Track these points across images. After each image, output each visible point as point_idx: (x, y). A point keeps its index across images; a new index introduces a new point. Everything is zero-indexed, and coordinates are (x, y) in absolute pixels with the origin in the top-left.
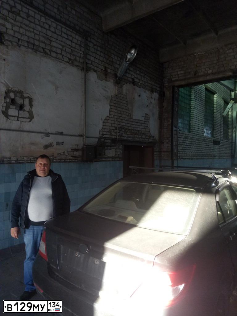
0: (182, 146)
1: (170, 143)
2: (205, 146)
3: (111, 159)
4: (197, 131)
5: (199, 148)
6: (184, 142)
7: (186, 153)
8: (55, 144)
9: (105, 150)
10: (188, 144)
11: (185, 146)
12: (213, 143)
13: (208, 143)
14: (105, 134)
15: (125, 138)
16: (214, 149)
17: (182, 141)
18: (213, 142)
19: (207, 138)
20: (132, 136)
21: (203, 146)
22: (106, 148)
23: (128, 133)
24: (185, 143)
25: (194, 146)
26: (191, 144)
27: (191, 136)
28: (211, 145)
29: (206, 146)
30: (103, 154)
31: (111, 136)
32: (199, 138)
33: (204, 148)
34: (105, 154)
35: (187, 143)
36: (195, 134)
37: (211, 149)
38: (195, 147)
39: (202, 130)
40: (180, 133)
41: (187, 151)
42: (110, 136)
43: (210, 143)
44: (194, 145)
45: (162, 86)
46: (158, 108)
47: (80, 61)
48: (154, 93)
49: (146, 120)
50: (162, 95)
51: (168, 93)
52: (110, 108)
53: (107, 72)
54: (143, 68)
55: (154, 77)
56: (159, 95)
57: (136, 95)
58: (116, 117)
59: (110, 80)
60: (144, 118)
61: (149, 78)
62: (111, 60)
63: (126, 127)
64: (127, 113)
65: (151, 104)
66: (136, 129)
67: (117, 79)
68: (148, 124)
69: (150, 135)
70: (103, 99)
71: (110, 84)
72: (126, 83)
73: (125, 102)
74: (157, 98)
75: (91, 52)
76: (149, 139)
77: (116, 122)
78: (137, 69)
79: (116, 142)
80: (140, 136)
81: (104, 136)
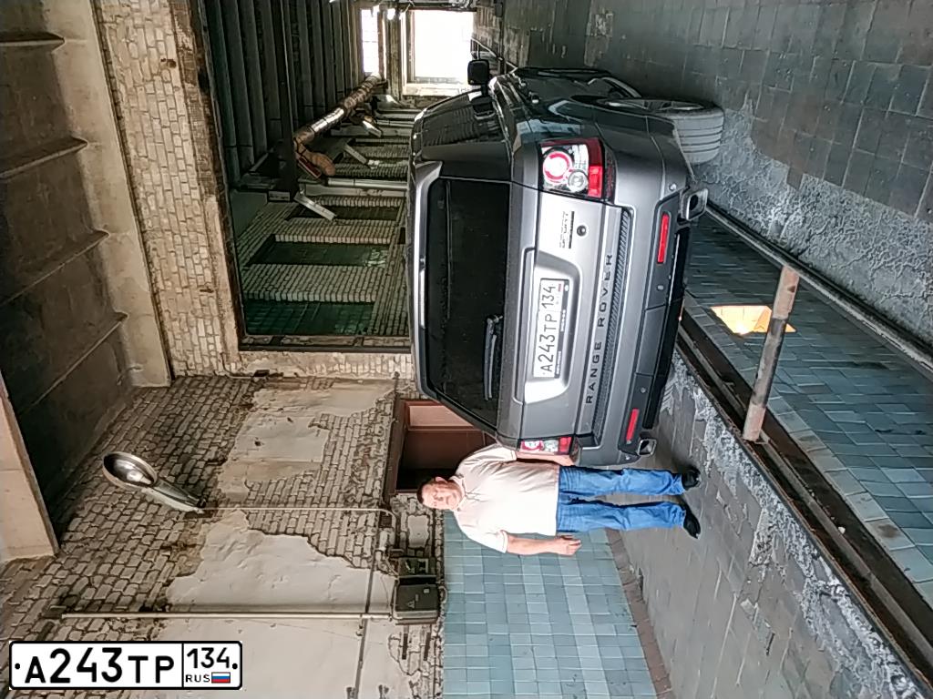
4: (371, 285)
15: (377, 484)
27: (383, 300)
36: (377, 291)
45: (237, 379)
46: (297, 388)
47: (134, 629)
48: (254, 400)
49: (331, 421)
50: (264, 378)
51: (260, 361)
52: (285, 533)
53: (175, 544)
54: (180, 432)
55: (209, 402)
56: (263, 387)
57: (256, 454)
58: (313, 515)
59: (201, 533)
60: (322, 430)
61: (211, 415)
62: (144, 530)
63: (346, 481)
64: (302, 483)
65: (286, 409)
66: (353, 450)
67: (201, 511)
68: (342, 418)
69: (373, 412)
70: (256, 554)
71: (212, 532)
72: (216, 482)
73: (272, 487)
74: (271, 391)
75: (111, 592)
76: (385, 415)
77: (329, 515)
78: (179, 451)
79: (387, 511)
80: (375, 440)
81: (368, 554)
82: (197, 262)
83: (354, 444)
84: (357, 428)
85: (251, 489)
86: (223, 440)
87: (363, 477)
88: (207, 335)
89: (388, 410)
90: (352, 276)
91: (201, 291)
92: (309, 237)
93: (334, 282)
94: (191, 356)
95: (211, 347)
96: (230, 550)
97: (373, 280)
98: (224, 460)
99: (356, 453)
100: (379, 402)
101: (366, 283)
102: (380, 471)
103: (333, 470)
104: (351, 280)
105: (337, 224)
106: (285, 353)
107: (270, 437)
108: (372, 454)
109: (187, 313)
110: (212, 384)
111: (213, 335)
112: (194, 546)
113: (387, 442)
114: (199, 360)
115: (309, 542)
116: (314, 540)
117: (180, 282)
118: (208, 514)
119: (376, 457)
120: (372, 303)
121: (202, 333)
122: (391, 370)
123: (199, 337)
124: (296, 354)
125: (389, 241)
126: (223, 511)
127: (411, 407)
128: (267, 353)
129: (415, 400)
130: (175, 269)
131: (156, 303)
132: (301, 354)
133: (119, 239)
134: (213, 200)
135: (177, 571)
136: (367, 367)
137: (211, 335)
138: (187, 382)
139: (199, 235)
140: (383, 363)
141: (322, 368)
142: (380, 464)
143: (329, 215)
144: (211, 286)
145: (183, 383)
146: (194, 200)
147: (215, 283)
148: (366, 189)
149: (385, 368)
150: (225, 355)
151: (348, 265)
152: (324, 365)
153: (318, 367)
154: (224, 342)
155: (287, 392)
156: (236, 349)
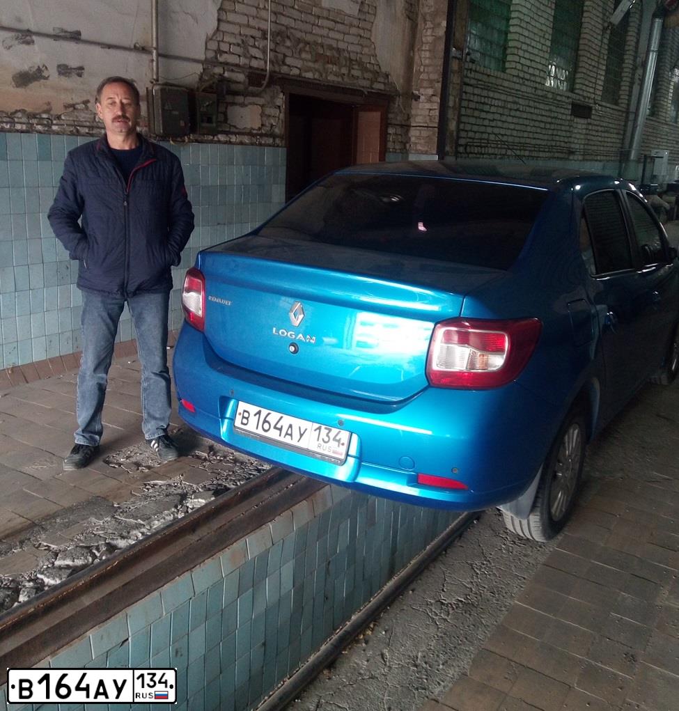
0: (476, 113)
1: (437, 99)
2: (544, 119)
3: (246, 139)
4: (526, 69)
5: (527, 122)
6: (483, 100)
7: (485, 136)
8: (52, 72)
9: (226, 108)
10: (493, 110)
11: (483, 115)
12: (570, 112)
13: (554, 109)
14: (226, 52)
15: (296, 72)
16: (571, 129)
17: (476, 99)
18: (570, 107)
19: (554, 92)
20: (317, 66)
21: (540, 118)
22: (229, 99)
23: (304, 55)
24: (484, 103)
25: (513, 117)
26: (503, 107)
27: (506, 84)
28: (564, 117)
29: (549, 120)
30: (221, 118)
31: (247, 61)
32: (529, 90)
33: (542, 125)
34: (226, 120)
35: (491, 105)
36: (518, 76)
37: (563, 128)
38: (515, 120)
39: (540, 67)
40: (471, 70)
41: (489, 130)
42: (243, 61)
43: (562, 110)
44: (513, 113)
60: (358, 6)
63: (299, 35)
68: (370, 31)
69: (376, 68)
76: (372, 82)
77: (263, 14)
79: (265, 83)
80: (344, 70)
81: (221, 59)
83: (341, 45)
84: (359, 49)
89: (378, 86)
90: (539, 46)
93: (533, 22)
97: (531, 71)
99: (330, 48)
100: (387, 76)
101: (528, 63)
103: (313, 19)
104: (534, 44)
105: (604, 28)
108: (329, 66)
113: (341, 85)
119: (325, 70)
120: (504, 70)
136: (427, 62)
140: (431, 81)
141: (430, 7)
142: (317, 76)
143: (617, 18)
149: (425, 84)
151: (552, 41)
152: (432, 9)
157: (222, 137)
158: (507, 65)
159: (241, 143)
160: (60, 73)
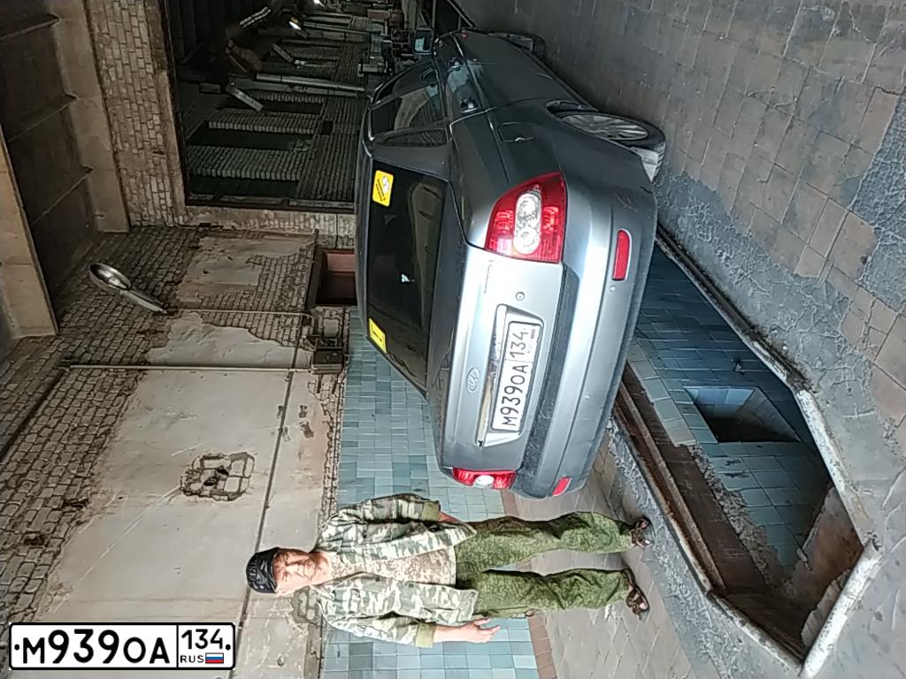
3: (346, 328)
4: (296, 167)
8: (304, 420)
12: (328, 136)
14: (290, 337)
15: (301, 300)
18: (324, 135)
20: (297, 289)
21: (332, 155)
22: (320, 333)
25: (331, 173)
26: (324, 179)
27: (307, 180)
28: (331, 140)
31: (295, 326)
32: (311, 163)
35: (323, 188)
36: (301, 172)
38: (334, 172)
44: (328, 173)
45: (183, 229)
46: (235, 237)
47: (124, 376)
48: (200, 244)
49: (263, 261)
50: (207, 229)
51: (203, 215)
52: (231, 326)
53: (148, 330)
54: (142, 263)
55: (163, 244)
56: (206, 235)
57: (203, 279)
58: (251, 317)
59: (167, 324)
60: (257, 266)
61: (166, 253)
62: (122, 322)
63: (276, 298)
64: (242, 297)
65: (227, 251)
66: (281, 280)
67: (165, 312)
68: (272, 259)
69: (297, 256)
70: (210, 337)
71: (176, 324)
72: (175, 295)
73: (219, 299)
74: (213, 239)
75: (104, 356)
76: (307, 258)
77: (264, 317)
78: (143, 276)
79: (308, 316)
80: (299, 274)
81: (294, 339)
82: (150, 127)
83: (282, 275)
84: (284, 266)
85: (203, 300)
86: (177, 269)
87: (290, 296)
88: (159, 191)
89: (310, 254)
90: (279, 158)
91: (154, 152)
92: (240, 125)
93: (263, 163)
94: (145, 209)
95: (163, 202)
96: (190, 335)
97: (297, 163)
98: (180, 282)
99: (284, 281)
100: (301, 250)
101: (292, 164)
102: (303, 293)
103: (266, 292)
104: (278, 162)
105: (266, 115)
106: (225, 209)
107: (214, 267)
108: (296, 282)
109: (142, 172)
110: (164, 232)
111: (164, 191)
112: (162, 332)
113: (309, 275)
114: (152, 212)
115: (249, 331)
116: (253, 331)
117: (137, 145)
118: (171, 314)
119: (299, 284)
120: (297, 181)
121: (155, 189)
122: (312, 227)
123: (152, 193)
124: (233, 210)
125: (312, 132)
126: (183, 312)
127: (329, 255)
128: (209, 208)
129: (332, 249)
130: (132, 132)
131: (117, 162)
132: (237, 210)
133: (86, 103)
134: (164, 74)
135: (151, 345)
136: (292, 223)
137: (162, 192)
138: (143, 230)
139: (153, 104)
140: (305, 220)
141: (255, 223)
142: (303, 289)
143: (258, 106)
144: (162, 149)
145: (139, 231)
146: (148, 73)
147: (166, 146)
148: (292, 85)
149: (307, 225)
150: (173, 210)
151: (276, 150)
152: (256, 221)
153: (252, 222)
154: (173, 198)
155: (225, 240)
156: (183, 204)
157: (345, 340)
158: (293, 179)
159: (348, 331)
160: (305, 416)
